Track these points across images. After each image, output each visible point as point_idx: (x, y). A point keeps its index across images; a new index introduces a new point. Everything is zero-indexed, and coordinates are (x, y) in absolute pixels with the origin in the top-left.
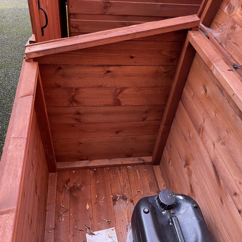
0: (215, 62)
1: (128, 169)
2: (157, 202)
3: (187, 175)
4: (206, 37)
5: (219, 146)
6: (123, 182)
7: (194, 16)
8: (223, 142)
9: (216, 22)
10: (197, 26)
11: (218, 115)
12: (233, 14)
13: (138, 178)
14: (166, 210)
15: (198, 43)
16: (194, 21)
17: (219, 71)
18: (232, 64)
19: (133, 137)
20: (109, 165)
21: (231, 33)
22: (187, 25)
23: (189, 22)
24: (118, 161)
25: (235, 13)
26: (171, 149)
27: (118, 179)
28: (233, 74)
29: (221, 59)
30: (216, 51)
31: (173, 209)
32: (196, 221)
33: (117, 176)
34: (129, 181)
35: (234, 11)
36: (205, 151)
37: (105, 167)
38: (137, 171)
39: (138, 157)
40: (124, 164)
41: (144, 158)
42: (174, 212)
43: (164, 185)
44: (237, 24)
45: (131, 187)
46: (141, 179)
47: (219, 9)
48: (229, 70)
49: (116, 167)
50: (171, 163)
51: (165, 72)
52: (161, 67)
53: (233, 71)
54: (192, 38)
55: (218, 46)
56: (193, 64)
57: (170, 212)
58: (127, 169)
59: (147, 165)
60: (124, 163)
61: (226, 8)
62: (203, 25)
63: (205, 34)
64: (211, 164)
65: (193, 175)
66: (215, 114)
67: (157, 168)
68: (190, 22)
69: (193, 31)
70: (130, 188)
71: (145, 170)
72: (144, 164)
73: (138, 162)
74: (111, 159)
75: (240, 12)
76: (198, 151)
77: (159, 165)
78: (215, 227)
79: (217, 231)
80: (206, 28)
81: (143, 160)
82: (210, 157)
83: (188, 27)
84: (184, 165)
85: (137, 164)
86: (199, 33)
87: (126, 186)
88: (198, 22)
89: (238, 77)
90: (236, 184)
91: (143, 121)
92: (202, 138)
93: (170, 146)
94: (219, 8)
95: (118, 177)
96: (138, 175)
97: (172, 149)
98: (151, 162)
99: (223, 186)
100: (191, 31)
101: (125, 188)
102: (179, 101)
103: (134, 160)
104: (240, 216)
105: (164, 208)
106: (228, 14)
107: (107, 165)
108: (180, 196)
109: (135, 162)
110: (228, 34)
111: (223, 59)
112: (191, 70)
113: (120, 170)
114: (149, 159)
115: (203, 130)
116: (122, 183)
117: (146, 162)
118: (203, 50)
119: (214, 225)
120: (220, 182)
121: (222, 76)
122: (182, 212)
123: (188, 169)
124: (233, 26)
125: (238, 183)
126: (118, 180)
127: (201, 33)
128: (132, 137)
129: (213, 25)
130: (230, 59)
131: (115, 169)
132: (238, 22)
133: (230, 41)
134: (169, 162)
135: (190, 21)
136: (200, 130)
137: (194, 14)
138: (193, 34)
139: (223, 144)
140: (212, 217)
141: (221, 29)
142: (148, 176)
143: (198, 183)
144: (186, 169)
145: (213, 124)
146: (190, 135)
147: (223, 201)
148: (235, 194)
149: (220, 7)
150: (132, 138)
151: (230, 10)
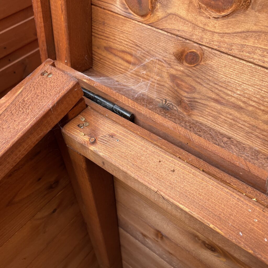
23: (50, 110)
47: (93, 6)
94: (92, 4)
129: (101, 57)
149: (95, 2)
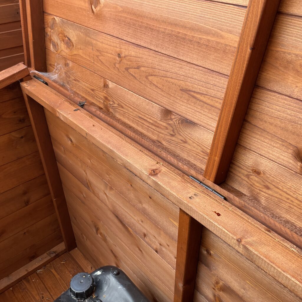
0: (58, 107)
1: (40, 275)
2: (72, 296)
3: (103, 242)
4: (43, 83)
5: (109, 193)
6: (38, 294)
7: (19, 65)
8: (110, 187)
9: (50, 64)
10: (27, 74)
11: (93, 161)
12: (60, 50)
13: (57, 277)
14: (86, 299)
15: (34, 93)
16: (20, 70)
17: (65, 115)
18: (78, 103)
19: (25, 231)
20: (10, 284)
21: (67, 70)
22: (15, 77)
24: (22, 272)
25: (61, 49)
26: (76, 221)
27: (30, 295)
28: (80, 113)
29: (64, 102)
30: (57, 95)
31: (95, 291)
32: (123, 289)
33: (27, 292)
34: (47, 289)
35: (59, 47)
36: (103, 205)
37: (6, 290)
38: (52, 270)
39: (47, 252)
40: (31, 271)
41: (55, 249)
42: (96, 296)
43: (92, 267)
44: (68, 60)
45: (51, 295)
46: (61, 278)
47: (46, 49)
48: (75, 110)
49: (21, 282)
50: (85, 237)
51: (22, 137)
52: (13, 134)
53: (79, 110)
54: (26, 89)
55: (58, 89)
56: (47, 117)
57: (92, 298)
58: (38, 276)
59: (62, 255)
60: (30, 269)
61: (51, 46)
62: (37, 71)
63: (41, 80)
64: (114, 216)
65: (107, 238)
66: (90, 161)
67: (76, 253)
68: (17, 73)
69: (26, 82)
70: (50, 297)
71: (62, 263)
72: (58, 256)
73: (49, 258)
74: (9, 276)
75: (64, 46)
76: (98, 209)
77: (76, 246)
78: (150, 282)
79: (153, 285)
80: (40, 74)
81: (55, 252)
82: (109, 209)
83: (18, 79)
84: (95, 232)
85: (48, 262)
86: (34, 81)
87: (44, 298)
88: (26, 70)
89: (87, 114)
90: (140, 224)
91: (27, 205)
92: (94, 193)
93: (75, 218)
95: (29, 293)
96: (55, 274)
97: (78, 221)
98: (65, 249)
99: (133, 234)
100: (22, 83)
101: (44, 300)
102: (56, 163)
103: (42, 258)
104: (159, 255)
105: (83, 298)
106: (56, 52)
107: (8, 286)
108: (97, 272)
109: (45, 260)
110: (65, 73)
111: (66, 101)
112: (48, 123)
113: (28, 282)
114: (61, 247)
115: (90, 184)
116: (37, 298)
117: (60, 253)
118: (42, 99)
119: (148, 281)
120: (129, 231)
121: (69, 120)
122: (105, 290)
123: (101, 234)
124: (66, 63)
125: (140, 222)
126: (31, 297)
127: (36, 81)
128: (23, 233)
129: (49, 68)
130: (75, 98)
131: (20, 285)
132: (67, 57)
133: (71, 79)
134: (83, 238)
135: (15, 72)
136: (88, 185)
137: (19, 63)
138: (26, 85)
139: (111, 189)
140: (143, 274)
141: (56, 70)
142: (68, 269)
143: (116, 245)
144: (99, 235)
145: (94, 172)
146: (84, 196)
147: (141, 249)
148: (145, 235)
149: (46, 47)
150: (25, 233)
151: (55, 47)
